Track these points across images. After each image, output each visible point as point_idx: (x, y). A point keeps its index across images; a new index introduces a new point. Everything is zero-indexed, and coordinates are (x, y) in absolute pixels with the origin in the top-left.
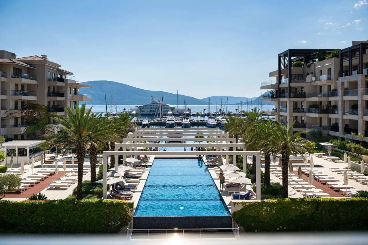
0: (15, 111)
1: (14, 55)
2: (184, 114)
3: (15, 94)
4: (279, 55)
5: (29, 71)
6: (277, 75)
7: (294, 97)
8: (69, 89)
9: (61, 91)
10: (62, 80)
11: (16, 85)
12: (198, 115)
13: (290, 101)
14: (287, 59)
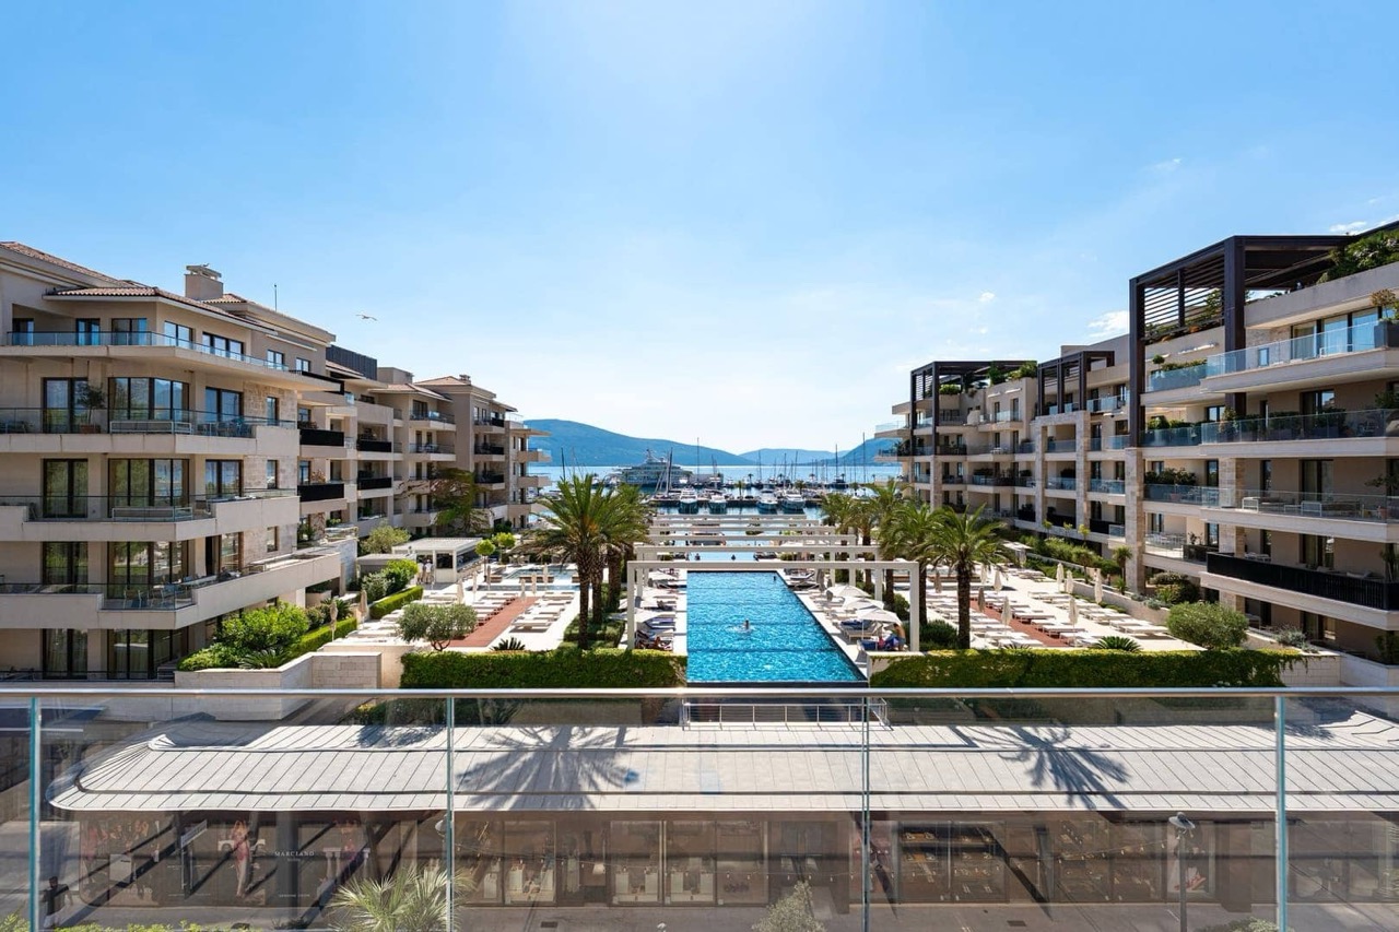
0: (418, 483)
1: (409, 376)
2: (712, 485)
3: (418, 452)
4: (913, 372)
5: (440, 405)
6: (909, 411)
7: (941, 454)
8: (512, 439)
9: (499, 444)
10: (499, 422)
11: (419, 434)
12: (740, 486)
13: (936, 462)
14: (930, 379)
